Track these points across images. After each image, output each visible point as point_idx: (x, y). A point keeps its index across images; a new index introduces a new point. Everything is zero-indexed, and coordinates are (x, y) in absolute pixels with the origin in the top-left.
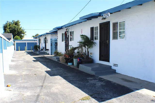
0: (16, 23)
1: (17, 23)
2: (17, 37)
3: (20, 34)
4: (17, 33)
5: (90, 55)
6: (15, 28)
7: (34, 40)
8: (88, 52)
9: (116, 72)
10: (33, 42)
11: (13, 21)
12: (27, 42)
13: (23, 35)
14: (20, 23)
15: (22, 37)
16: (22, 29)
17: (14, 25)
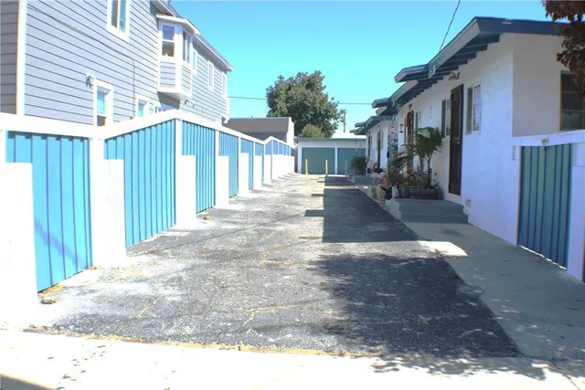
0: (309, 81)
1: (312, 83)
2: (309, 128)
3: (324, 118)
4: (311, 115)
5: (433, 177)
6: (305, 99)
7: (356, 140)
8: (430, 171)
9: (469, 221)
10: (352, 146)
11: (299, 74)
12: (336, 146)
13: (332, 121)
14: (323, 82)
15: (331, 128)
16: (329, 100)
17: (303, 90)
